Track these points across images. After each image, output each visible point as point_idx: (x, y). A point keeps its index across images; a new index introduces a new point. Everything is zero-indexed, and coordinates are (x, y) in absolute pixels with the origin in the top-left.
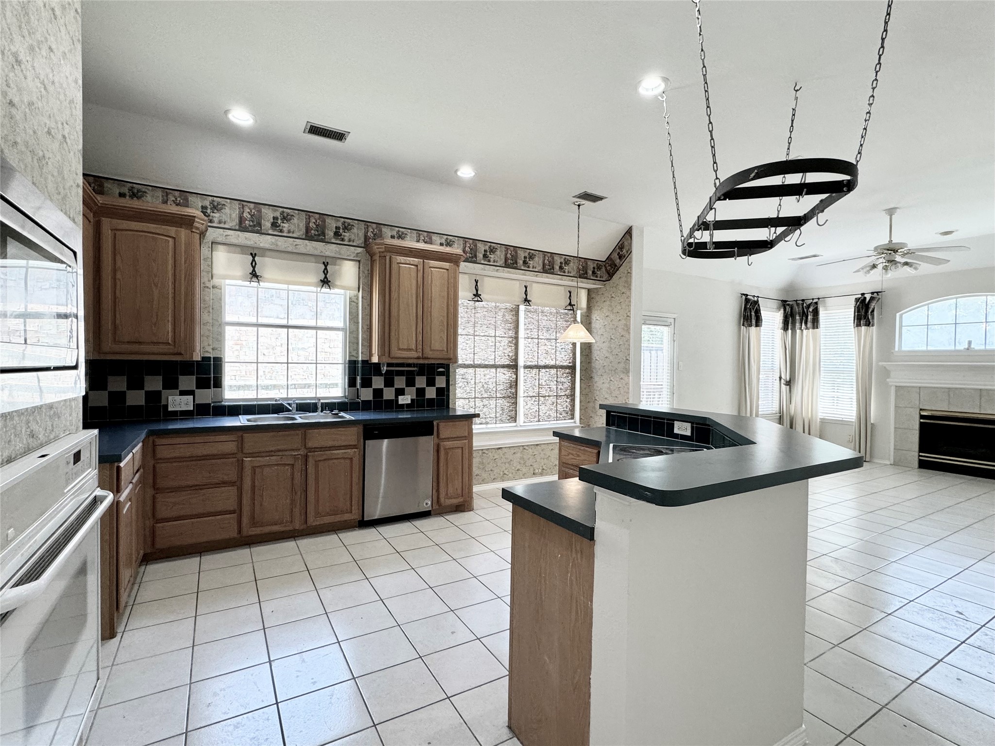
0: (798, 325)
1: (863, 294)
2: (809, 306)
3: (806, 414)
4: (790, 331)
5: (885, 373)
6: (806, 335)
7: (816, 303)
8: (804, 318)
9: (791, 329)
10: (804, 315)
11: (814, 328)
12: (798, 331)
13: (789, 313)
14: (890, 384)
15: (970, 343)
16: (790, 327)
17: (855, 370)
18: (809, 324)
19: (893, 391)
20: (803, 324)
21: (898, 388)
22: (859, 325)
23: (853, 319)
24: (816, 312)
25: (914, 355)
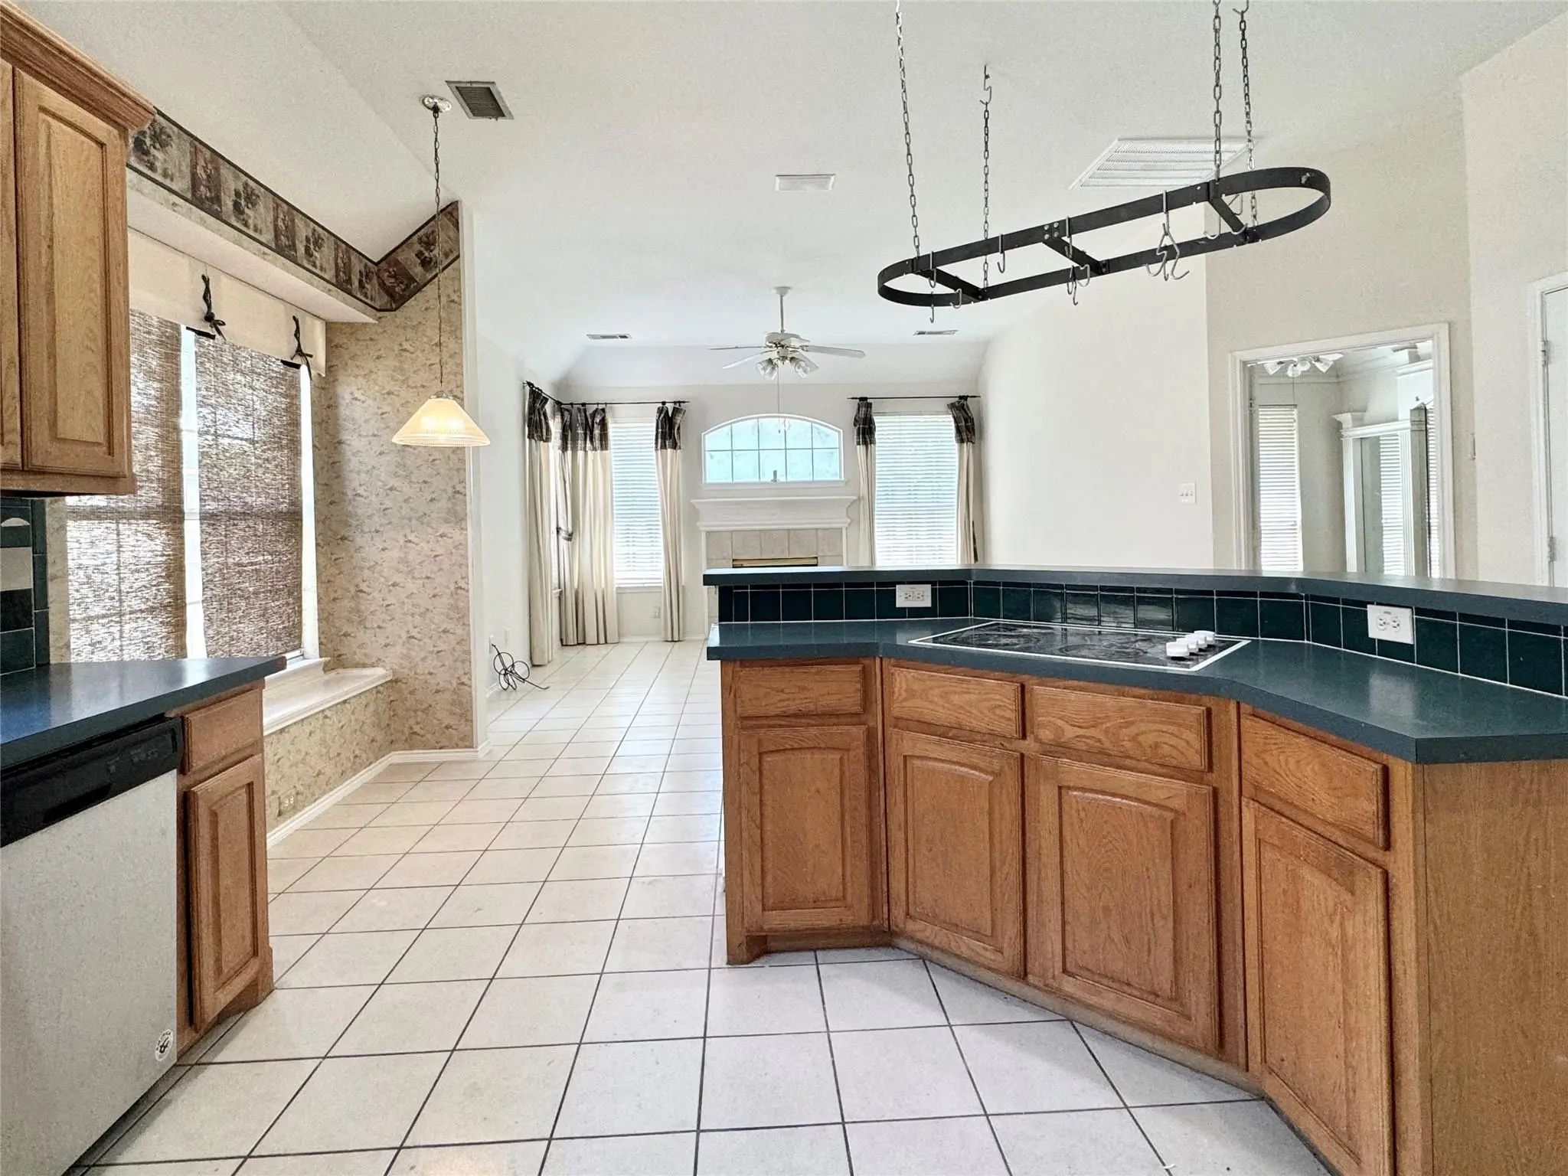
0: (580, 442)
1: (664, 403)
2: (593, 415)
3: (599, 584)
4: (569, 452)
5: (694, 514)
6: (590, 458)
7: (603, 410)
8: (588, 432)
9: (572, 449)
10: (588, 429)
11: (602, 449)
12: (580, 453)
13: (568, 423)
14: (702, 529)
15: (775, 473)
16: (569, 446)
17: (660, 511)
18: (597, 443)
19: (703, 536)
20: (588, 442)
21: (709, 533)
22: (664, 447)
23: (654, 438)
24: (603, 424)
25: (722, 488)
